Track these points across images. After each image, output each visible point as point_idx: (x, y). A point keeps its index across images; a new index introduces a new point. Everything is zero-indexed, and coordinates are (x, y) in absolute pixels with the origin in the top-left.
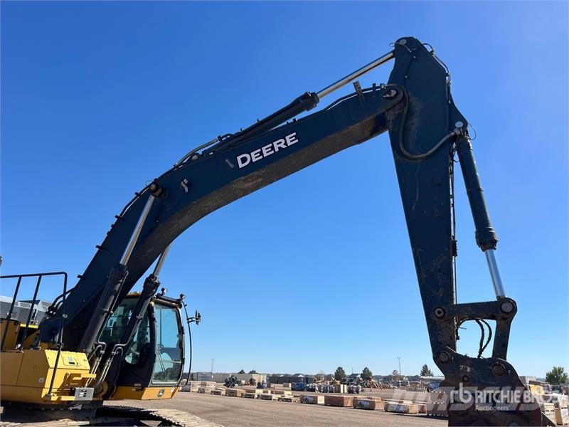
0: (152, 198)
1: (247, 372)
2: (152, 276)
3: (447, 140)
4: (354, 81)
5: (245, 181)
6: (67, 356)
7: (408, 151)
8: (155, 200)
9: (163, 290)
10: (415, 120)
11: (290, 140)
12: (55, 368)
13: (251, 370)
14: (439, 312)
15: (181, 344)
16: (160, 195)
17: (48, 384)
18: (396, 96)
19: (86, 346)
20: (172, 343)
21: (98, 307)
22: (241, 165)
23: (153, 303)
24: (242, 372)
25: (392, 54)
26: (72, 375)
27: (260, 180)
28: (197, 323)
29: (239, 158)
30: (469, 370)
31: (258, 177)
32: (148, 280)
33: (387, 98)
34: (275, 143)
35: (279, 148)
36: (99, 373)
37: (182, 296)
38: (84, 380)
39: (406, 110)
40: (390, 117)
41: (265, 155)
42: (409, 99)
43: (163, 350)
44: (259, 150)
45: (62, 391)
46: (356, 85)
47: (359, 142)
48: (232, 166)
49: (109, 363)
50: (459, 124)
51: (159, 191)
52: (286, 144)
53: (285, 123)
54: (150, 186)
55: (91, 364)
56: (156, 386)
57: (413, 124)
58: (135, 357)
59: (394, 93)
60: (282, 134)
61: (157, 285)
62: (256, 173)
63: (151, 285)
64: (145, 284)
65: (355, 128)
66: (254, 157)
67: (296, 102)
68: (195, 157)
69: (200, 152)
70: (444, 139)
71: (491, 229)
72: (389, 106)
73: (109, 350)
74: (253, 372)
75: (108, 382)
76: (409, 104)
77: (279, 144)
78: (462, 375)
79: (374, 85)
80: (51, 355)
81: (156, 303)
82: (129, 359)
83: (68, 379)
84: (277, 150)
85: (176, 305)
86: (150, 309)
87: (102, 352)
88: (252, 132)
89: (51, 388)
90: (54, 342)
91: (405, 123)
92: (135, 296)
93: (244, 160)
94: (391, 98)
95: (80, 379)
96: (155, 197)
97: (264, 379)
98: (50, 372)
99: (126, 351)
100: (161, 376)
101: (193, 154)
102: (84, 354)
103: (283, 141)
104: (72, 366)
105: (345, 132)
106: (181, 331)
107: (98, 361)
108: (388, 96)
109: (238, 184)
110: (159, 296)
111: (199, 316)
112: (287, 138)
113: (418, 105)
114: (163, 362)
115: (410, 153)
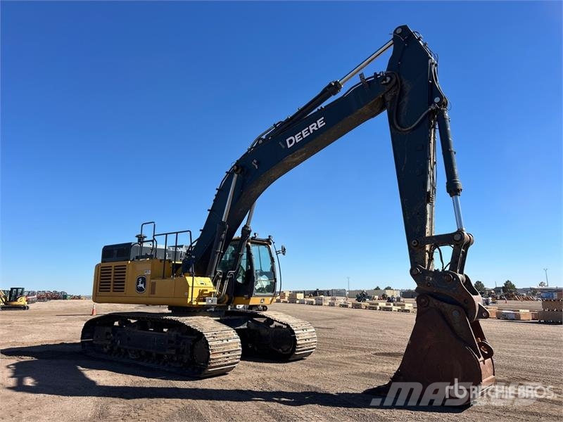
0: (236, 175)
1: (382, 288)
2: (245, 226)
3: (426, 115)
4: (360, 73)
5: (293, 157)
6: (199, 280)
7: (399, 125)
8: (238, 176)
9: (255, 234)
10: (406, 99)
11: (320, 123)
12: (193, 287)
13: (387, 287)
14: (415, 243)
15: (273, 269)
16: (241, 172)
17: (190, 296)
18: (390, 82)
19: (210, 274)
20: (267, 269)
21: (213, 250)
22: (289, 146)
23: (249, 243)
24: (377, 289)
25: (392, 42)
26: (203, 291)
27: (304, 154)
28: (284, 254)
29: (288, 140)
30: (431, 279)
31: (302, 153)
32: (243, 229)
33: (384, 84)
34: (310, 127)
35: (313, 130)
36: (221, 289)
37: (270, 236)
38: (211, 293)
39: (398, 92)
40: (388, 98)
41: (304, 136)
42: (401, 82)
43: (262, 273)
44: (300, 133)
45: (199, 299)
46: (361, 76)
47: (373, 116)
48: (283, 147)
49: (226, 283)
50: (437, 100)
51: (240, 170)
52: (317, 127)
53: (316, 110)
54: (233, 167)
55: (215, 284)
56: (258, 296)
57: (404, 102)
58: (243, 278)
59: (388, 79)
60: (314, 119)
61: (249, 232)
62: (299, 151)
63: (246, 232)
64: (242, 232)
65: (365, 109)
66: (297, 139)
67: (324, 91)
68: (261, 142)
69: (264, 137)
70: (424, 114)
71: (456, 181)
72: (387, 90)
73: (225, 275)
74: (389, 288)
75: (228, 295)
76: (401, 86)
77: (313, 127)
78: (426, 282)
79: (375, 73)
80: (189, 279)
81: (251, 243)
82: (240, 280)
83: (201, 293)
84: (312, 132)
85: (267, 242)
86: (248, 247)
87: (221, 276)
88: (296, 117)
89: (193, 297)
90: (189, 272)
91: (398, 102)
92: (237, 240)
93: (291, 142)
94: (386, 84)
95: (208, 292)
96: (238, 174)
97: (397, 295)
98: (190, 289)
99: (237, 275)
100: (261, 290)
101: (259, 139)
102: (209, 278)
103: (315, 124)
104: (203, 285)
105: (357, 113)
106: (272, 260)
107: (219, 283)
108: (384, 82)
109: (289, 160)
110: (253, 238)
111: (285, 249)
112: (318, 121)
113: (408, 87)
114: (262, 282)
115: (401, 127)
